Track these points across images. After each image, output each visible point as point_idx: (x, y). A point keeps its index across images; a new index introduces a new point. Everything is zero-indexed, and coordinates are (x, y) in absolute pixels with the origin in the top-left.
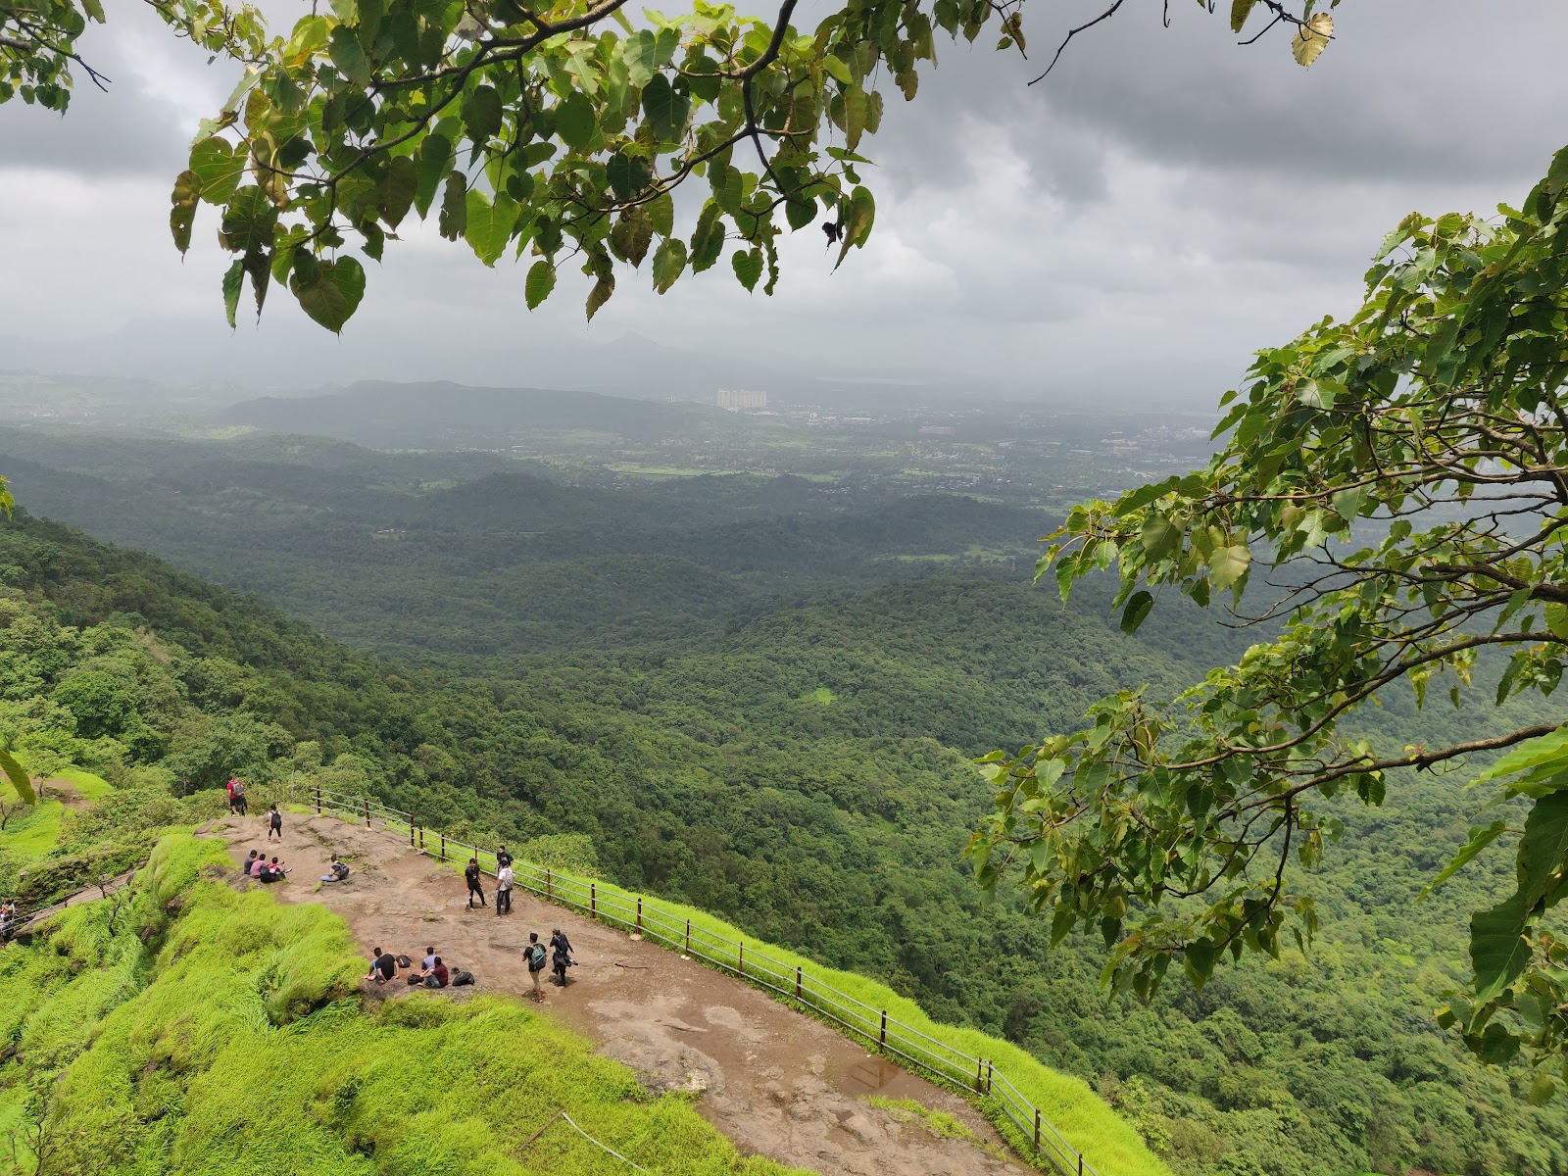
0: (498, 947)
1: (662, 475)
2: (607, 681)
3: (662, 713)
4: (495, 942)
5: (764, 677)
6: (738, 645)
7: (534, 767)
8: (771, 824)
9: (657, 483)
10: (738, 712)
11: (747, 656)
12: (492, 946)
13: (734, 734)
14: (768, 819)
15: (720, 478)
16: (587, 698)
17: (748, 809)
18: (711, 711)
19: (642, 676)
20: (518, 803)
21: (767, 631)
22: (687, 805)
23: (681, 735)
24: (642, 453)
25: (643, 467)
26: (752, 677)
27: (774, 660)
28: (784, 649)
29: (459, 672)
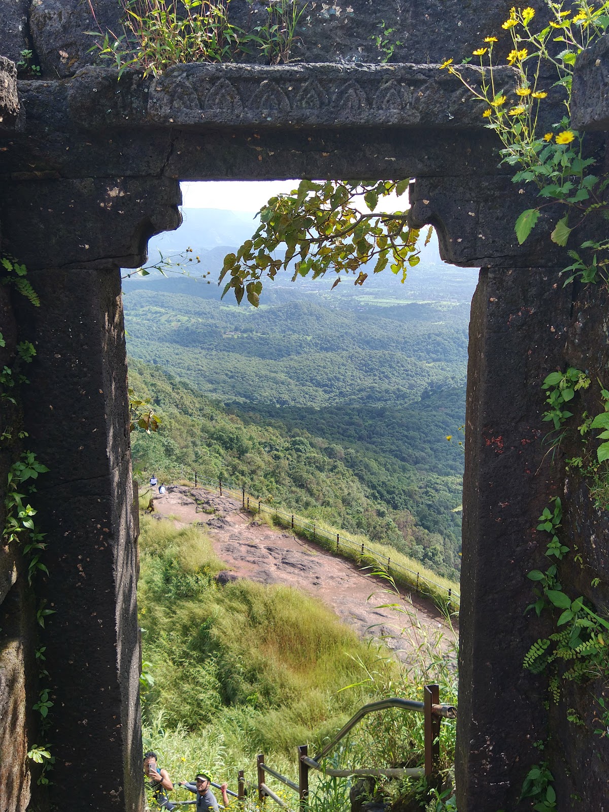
0: (287, 563)
1: (387, 303)
2: (351, 424)
3: (382, 444)
4: (285, 561)
5: (444, 426)
6: (429, 406)
7: (307, 470)
8: (444, 513)
9: (385, 308)
10: (427, 446)
11: (434, 413)
12: (283, 563)
13: (423, 459)
14: (442, 509)
15: (422, 305)
16: (339, 433)
17: (430, 503)
18: (410, 445)
19: (370, 422)
20: (298, 490)
21: (447, 398)
22: (394, 498)
23: (393, 457)
24: (377, 289)
25: (375, 298)
26: (436, 425)
27: (451, 416)
28: (457, 410)
29: (268, 415)
